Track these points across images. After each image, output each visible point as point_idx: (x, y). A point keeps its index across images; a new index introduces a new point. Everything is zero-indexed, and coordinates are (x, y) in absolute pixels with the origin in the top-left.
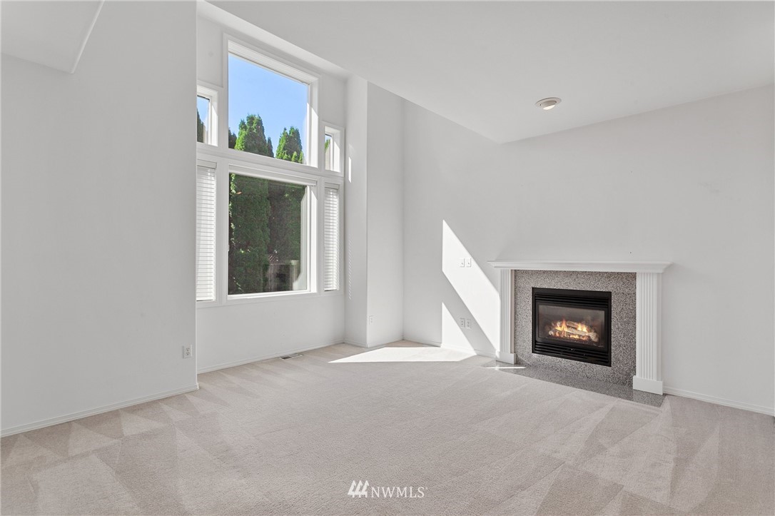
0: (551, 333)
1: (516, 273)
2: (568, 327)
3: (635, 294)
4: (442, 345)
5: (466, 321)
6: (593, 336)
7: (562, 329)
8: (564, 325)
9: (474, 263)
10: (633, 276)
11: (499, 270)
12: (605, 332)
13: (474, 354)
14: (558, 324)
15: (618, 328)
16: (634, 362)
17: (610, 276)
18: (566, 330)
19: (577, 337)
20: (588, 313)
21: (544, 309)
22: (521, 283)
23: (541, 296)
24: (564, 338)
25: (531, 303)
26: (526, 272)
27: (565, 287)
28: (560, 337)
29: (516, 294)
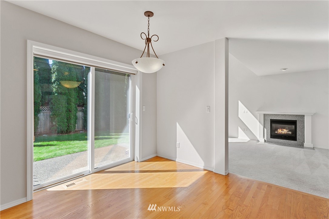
0: (276, 132)
1: (265, 115)
2: (281, 130)
3: (304, 121)
4: (239, 138)
5: (246, 129)
6: (290, 133)
7: (280, 131)
8: (280, 130)
9: (248, 112)
10: (304, 116)
11: (259, 114)
12: (295, 132)
13: (249, 139)
14: (279, 130)
15: (299, 130)
16: (304, 139)
17: (296, 116)
18: (281, 131)
19: (284, 133)
20: (287, 126)
21: (274, 125)
22: (266, 118)
23: (273, 122)
24: (281, 134)
25: (270, 124)
26: (268, 114)
27: (282, 119)
28: (279, 134)
29: (264, 121)
